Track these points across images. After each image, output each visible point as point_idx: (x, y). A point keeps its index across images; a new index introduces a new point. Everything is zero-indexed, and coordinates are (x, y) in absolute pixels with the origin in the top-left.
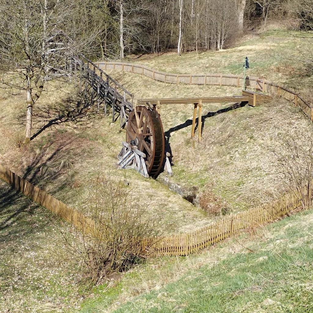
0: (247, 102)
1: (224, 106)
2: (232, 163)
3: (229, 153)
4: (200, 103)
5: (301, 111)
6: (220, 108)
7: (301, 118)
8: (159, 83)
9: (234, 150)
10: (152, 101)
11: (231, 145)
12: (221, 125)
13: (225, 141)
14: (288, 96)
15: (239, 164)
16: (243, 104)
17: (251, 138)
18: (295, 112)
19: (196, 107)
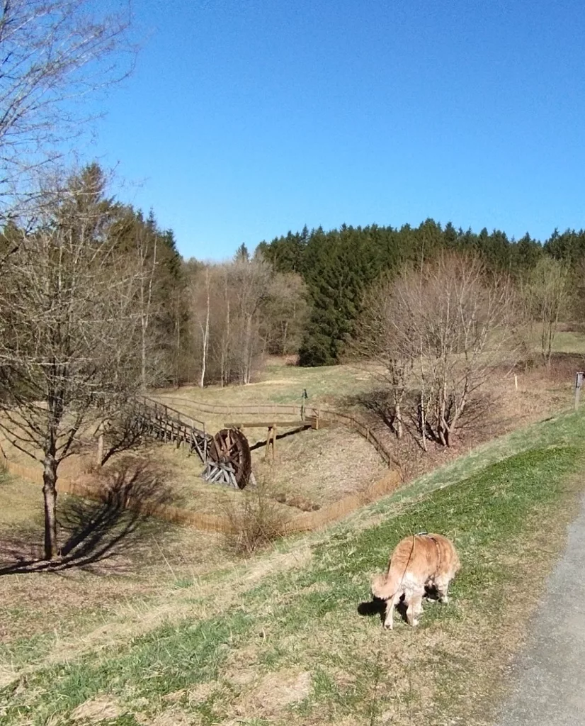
0: (309, 426)
1: (288, 431)
2: (308, 475)
3: (304, 467)
4: (275, 426)
5: (357, 431)
6: (285, 432)
7: (358, 437)
8: (206, 414)
9: (308, 464)
10: (236, 425)
11: (303, 460)
12: (290, 446)
13: (298, 457)
14: (344, 420)
15: (314, 474)
16: (306, 427)
17: (321, 454)
18: (352, 433)
19: (270, 430)
